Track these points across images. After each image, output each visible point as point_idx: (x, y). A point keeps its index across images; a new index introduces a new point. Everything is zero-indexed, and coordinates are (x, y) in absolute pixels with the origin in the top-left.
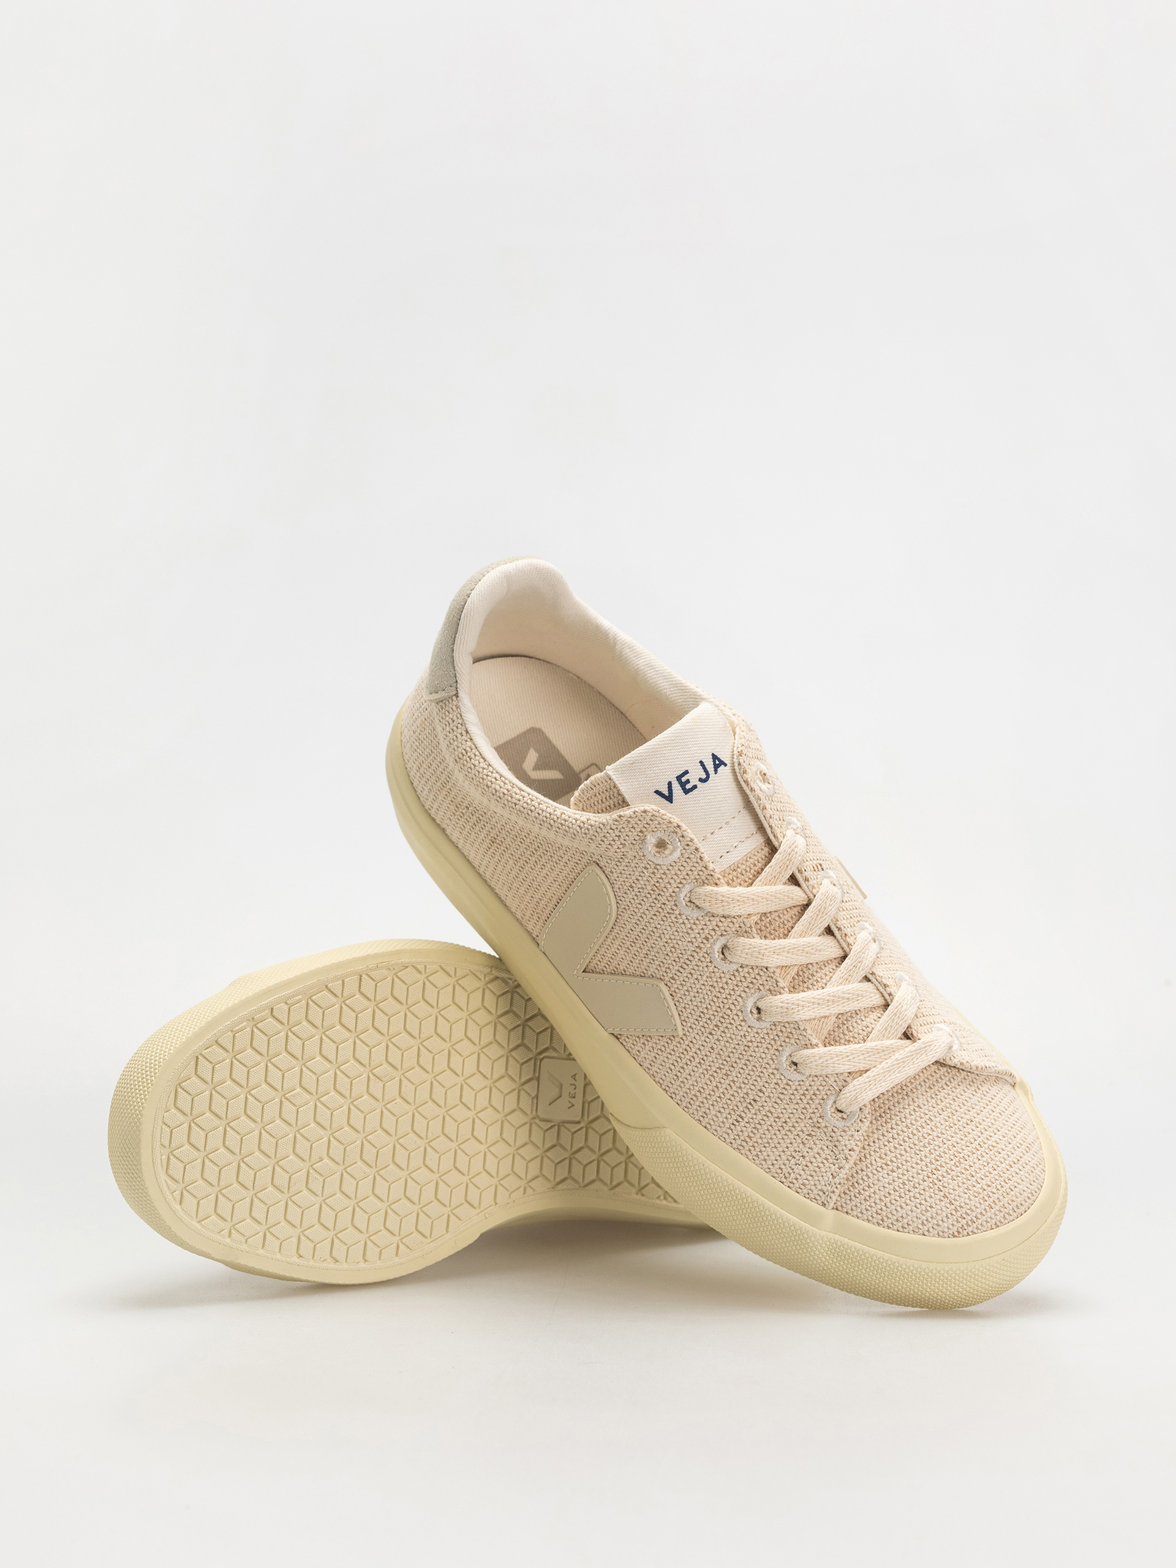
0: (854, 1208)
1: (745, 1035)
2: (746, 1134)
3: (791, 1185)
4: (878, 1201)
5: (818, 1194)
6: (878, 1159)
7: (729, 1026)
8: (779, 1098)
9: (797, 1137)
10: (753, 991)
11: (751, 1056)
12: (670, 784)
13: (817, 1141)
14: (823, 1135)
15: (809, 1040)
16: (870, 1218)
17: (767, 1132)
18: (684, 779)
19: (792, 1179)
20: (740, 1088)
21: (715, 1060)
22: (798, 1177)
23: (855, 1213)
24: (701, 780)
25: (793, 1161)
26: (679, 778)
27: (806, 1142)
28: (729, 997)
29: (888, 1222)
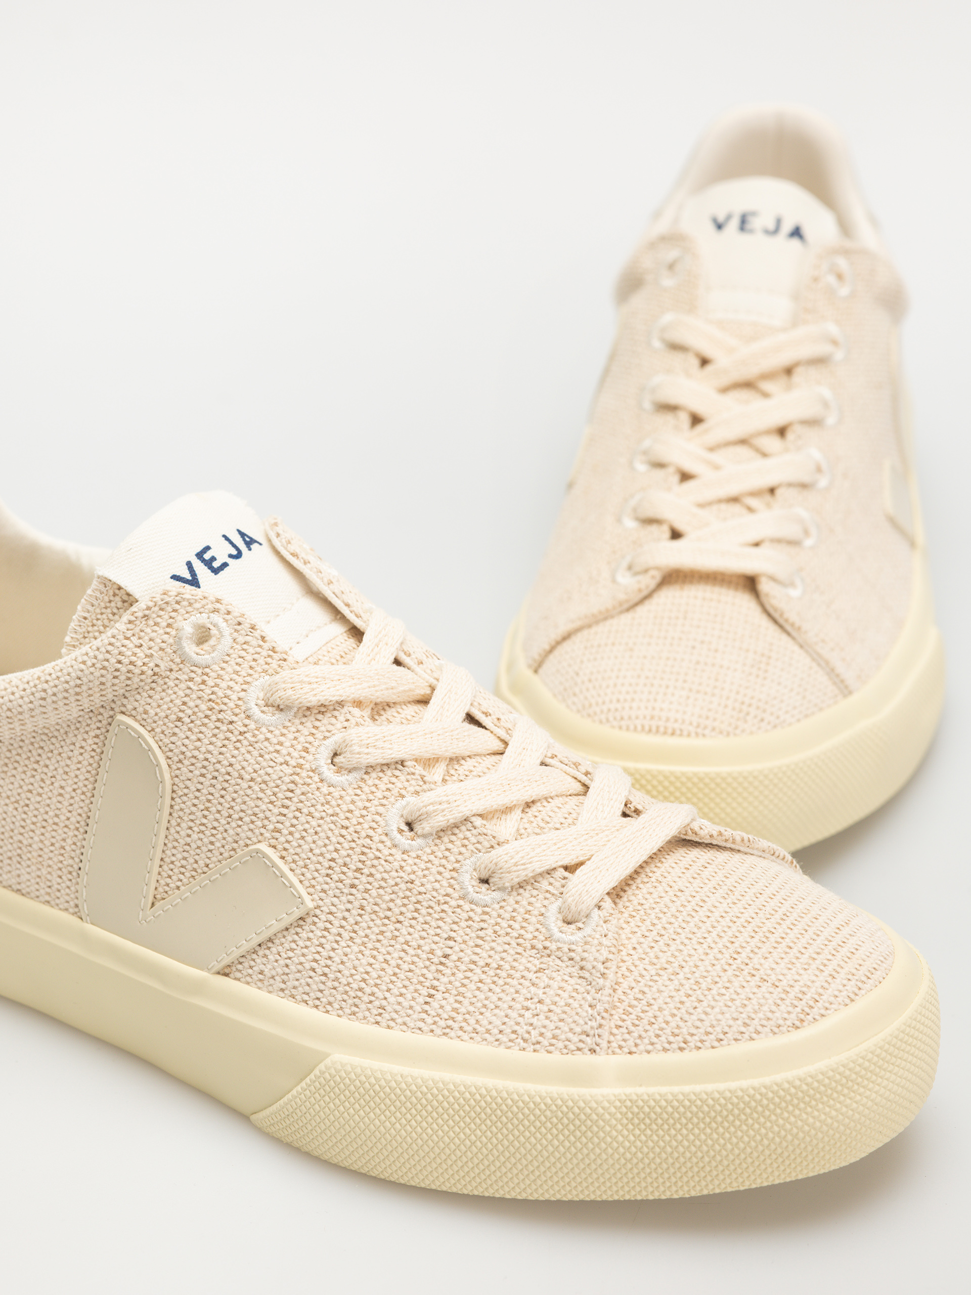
0: (638, 1041)
1: (402, 867)
2: (448, 1008)
3: (537, 1047)
4: (669, 1019)
5: (580, 1041)
6: (648, 967)
7: (375, 862)
8: (478, 937)
9: (522, 981)
10: (392, 799)
11: (420, 893)
12: (189, 565)
13: (553, 973)
14: (558, 962)
15: (494, 837)
16: (667, 1046)
17: (477, 993)
18: (207, 556)
19: (535, 1037)
20: (419, 947)
21: (371, 924)
22: (543, 1030)
23: (641, 1047)
24: (231, 556)
25: (528, 1014)
26: (200, 555)
27: (537, 981)
28: (361, 820)
29: (693, 1042)
